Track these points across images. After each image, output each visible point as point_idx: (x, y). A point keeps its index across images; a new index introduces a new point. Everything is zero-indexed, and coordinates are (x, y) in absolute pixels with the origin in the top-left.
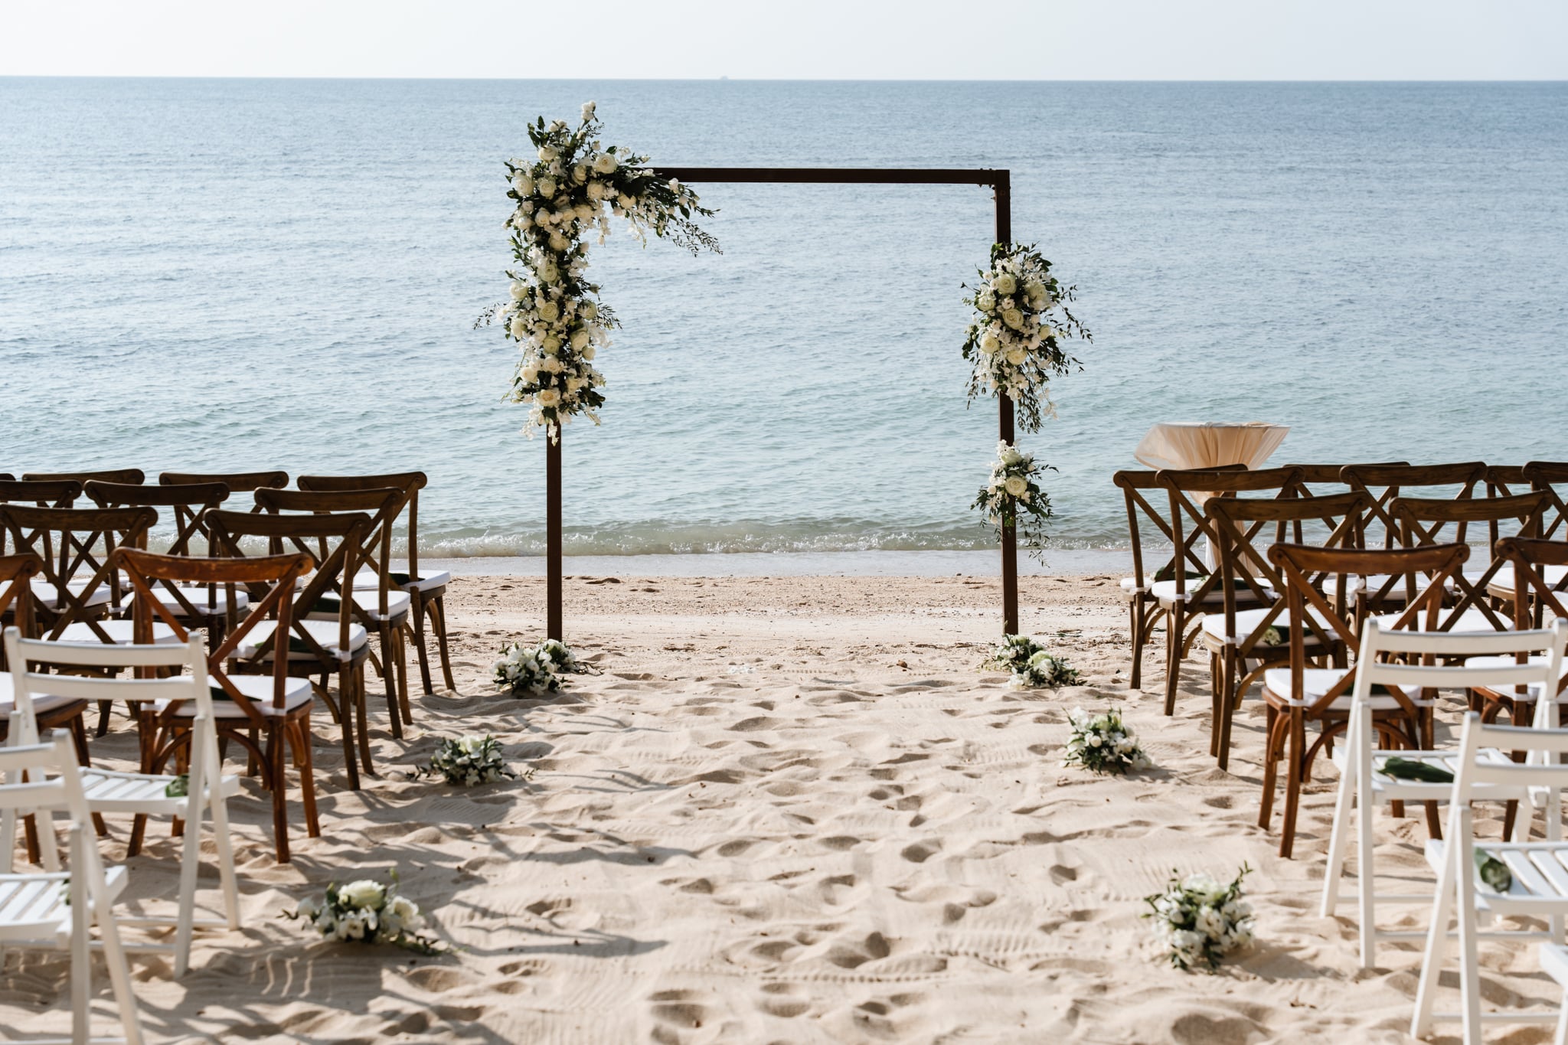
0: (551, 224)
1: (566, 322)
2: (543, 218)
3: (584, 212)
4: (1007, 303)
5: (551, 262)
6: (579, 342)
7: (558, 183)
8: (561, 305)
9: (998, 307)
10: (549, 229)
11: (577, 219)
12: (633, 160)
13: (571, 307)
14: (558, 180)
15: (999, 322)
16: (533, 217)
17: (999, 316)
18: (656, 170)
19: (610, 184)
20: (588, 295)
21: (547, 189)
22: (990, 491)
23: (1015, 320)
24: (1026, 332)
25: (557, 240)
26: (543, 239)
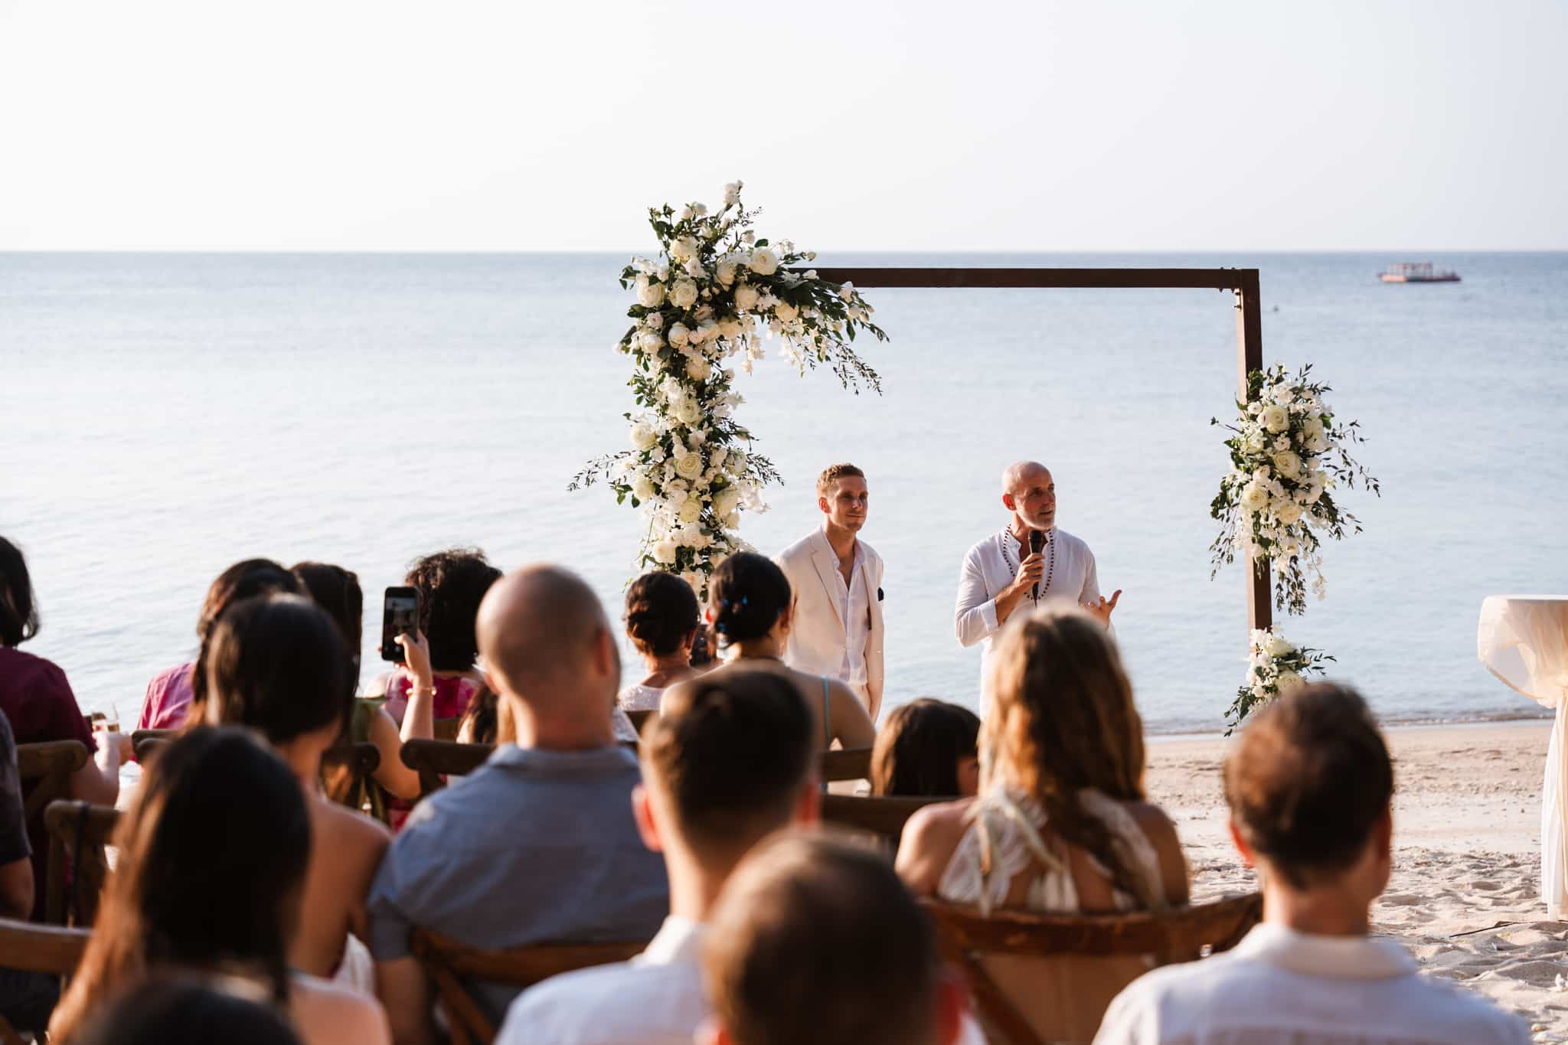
0: (690, 343)
1: (712, 479)
2: (678, 334)
3: (730, 329)
4: (1283, 443)
5: (690, 396)
6: (725, 506)
7: (700, 289)
8: (707, 453)
9: (1269, 450)
10: (686, 351)
11: (721, 338)
12: (791, 258)
13: (718, 458)
14: (700, 284)
15: (1267, 468)
16: (665, 335)
17: (1269, 462)
18: (819, 271)
19: (766, 290)
20: (736, 442)
21: (683, 297)
22: (1257, 691)
23: (1290, 465)
24: (1303, 481)
25: (697, 366)
26: (676, 365)
